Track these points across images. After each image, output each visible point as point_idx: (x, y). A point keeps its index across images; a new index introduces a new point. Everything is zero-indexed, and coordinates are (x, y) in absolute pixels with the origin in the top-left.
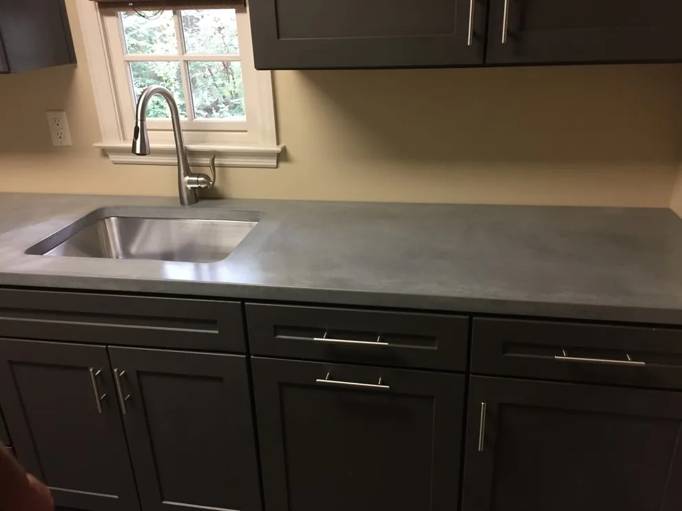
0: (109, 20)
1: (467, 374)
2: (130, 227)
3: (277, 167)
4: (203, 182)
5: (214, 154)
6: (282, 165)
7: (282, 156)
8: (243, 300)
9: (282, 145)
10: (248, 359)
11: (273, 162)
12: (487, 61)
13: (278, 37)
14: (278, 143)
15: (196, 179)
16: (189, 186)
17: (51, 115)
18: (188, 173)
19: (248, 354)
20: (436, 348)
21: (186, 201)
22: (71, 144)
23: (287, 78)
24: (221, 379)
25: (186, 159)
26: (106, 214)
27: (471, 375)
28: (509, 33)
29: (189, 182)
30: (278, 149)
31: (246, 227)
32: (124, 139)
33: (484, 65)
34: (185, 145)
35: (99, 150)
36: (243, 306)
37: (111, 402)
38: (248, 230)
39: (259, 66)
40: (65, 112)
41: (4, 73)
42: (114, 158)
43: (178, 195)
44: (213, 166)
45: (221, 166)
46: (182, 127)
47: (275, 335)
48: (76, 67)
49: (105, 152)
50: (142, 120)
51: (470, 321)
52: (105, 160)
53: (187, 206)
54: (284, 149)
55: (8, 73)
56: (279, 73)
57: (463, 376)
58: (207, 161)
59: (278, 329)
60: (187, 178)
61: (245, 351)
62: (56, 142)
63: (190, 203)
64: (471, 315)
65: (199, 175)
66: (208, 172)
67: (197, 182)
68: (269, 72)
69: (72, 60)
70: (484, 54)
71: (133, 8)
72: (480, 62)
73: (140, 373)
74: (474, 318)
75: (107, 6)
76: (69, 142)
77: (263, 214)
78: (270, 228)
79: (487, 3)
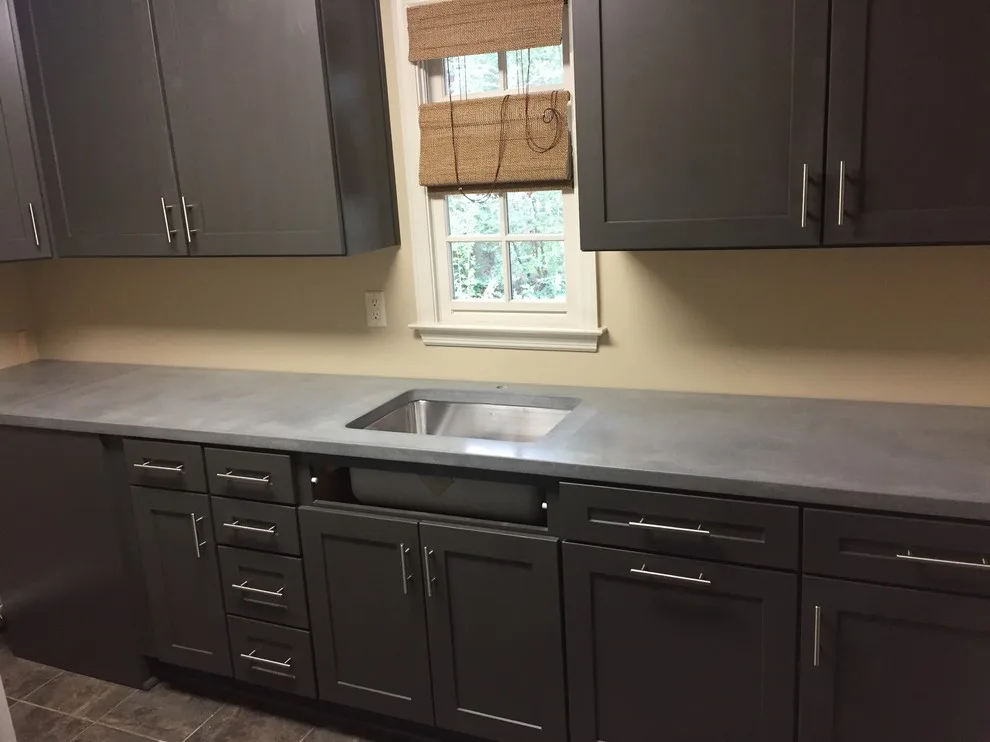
0: (436, 203)
1: (799, 574)
2: (437, 410)
3: (597, 351)
6: (603, 349)
7: (603, 340)
8: (558, 479)
9: (604, 327)
11: (593, 346)
12: (825, 242)
13: (606, 221)
14: (599, 326)
17: (368, 296)
20: (763, 542)
22: (385, 324)
23: (613, 259)
24: (527, 566)
26: (416, 397)
27: (804, 576)
28: (845, 213)
30: (599, 331)
31: (560, 415)
32: (438, 320)
33: (822, 245)
35: (412, 331)
36: (557, 484)
37: (417, 583)
38: (561, 418)
39: (584, 248)
40: (382, 295)
41: (342, 255)
42: (426, 339)
47: (590, 518)
48: (399, 248)
49: (418, 333)
51: (801, 512)
52: (417, 342)
54: (606, 332)
55: (346, 255)
56: (603, 254)
57: (795, 576)
59: (592, 512)
62: (372, 323)
64: (802, 505)
68: (594, 253)
69: (396, 241)
70: (821, 235)
71: (462, 192)
72: (817, 243)
73: (447, 553)
74: (805, 509)
75: (436, 190)
76: (383, 322)
77: (579, 401)
78: (586, 414)
79: (822, 185)
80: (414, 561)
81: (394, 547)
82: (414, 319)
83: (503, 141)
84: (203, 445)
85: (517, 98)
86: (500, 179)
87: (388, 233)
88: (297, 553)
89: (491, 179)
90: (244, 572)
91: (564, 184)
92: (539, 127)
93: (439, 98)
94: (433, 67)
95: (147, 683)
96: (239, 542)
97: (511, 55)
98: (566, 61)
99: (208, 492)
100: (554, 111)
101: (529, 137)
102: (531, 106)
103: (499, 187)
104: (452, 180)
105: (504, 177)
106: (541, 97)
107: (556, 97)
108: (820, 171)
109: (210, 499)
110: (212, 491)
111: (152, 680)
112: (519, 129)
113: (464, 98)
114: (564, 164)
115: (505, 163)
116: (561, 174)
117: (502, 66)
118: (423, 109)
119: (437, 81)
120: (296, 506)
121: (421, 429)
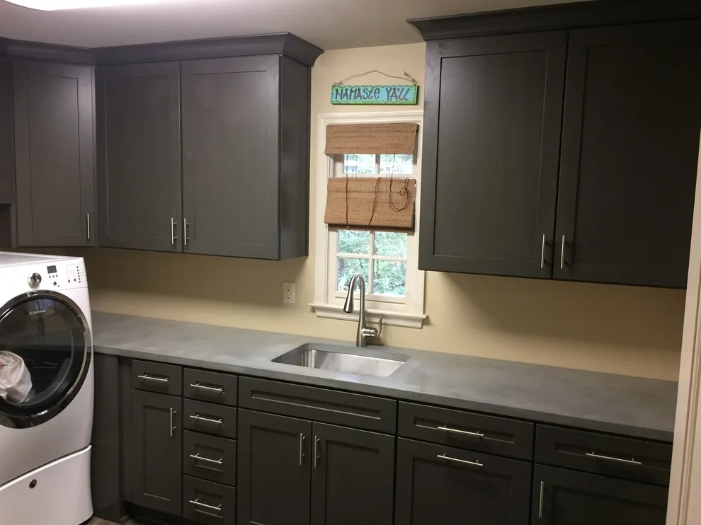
1: (533, 462)
2: (322, 356)
3: (422, 328)
4: (373, 333)
5: (382, 316)
6: (425, 327)
7: (426, 322)
8: (398, 399)
9: (426, 314)
10: (396, 439)
11: (419, 325)
12: (554, 277)
13: (434, 254)
14: (424, 313)
15: (369, 330)
16: (364, 335)
17: (286, 284)
18: (364, 327)
19: (396, 436)
20: (513, 442)
21: (360, 344)
23: (434, 276)
24: (377, 451)
25: (366, 319)
26: (310, 348)
27: (535, 464)
28: (565, 263)
29: (365, 332)
30: (424, 316)
31: (396, 364)
32: (327, 302)
33: (552, 279)
34: (365, 309)
35: (310, 308)
36: (397, 402)
37: (308, 458)
38: (397, 367)
39: (420, 269)
40: (294, 284)
41: (277, 260)
42: (318, 313)
43: (356, 341)
44: (381, 323)
45: (385, 324)
46: (366, 298)
47: (415, 424)
48: (307, 258)
49: (314, 309)
50: (352, 293)
51: (535, 425)
52: (313, 315)
53: (360, 347)
54: (428, 317)
55: (279, 260)
56: (428, 272)
57: (530, 464)
58: (377, 320)
59: (416, 420)
60: (364, 330)
61: (394, 432)
62: (286, 301)
63: (363, 346)
64: (535, 422)
65: (371, 329)
66: (377, 327)
67: (370, 333)
68: (423, 271)
69: (306, 254)
70: (552, 272)
71: (349, 229)
72: (550, 277)
73: (327, 441)
74: (537, 425)
75: (333, 226)
76: (293, 301)
77: (410, 357)
78: (414, 364)
79: (553, 246)
80: (308, 445)
81: (296, 435)
82: (312, 300)
83: (375, 203)
84: (184, 366)
85: (386, 180)
86: (373, 224)
87: (302, 249)
88: (235, 437)
89: (367, 224)
90: (198, 448)
91: (410, 230)
92: (396, 197)
93: (339, 175)
94: (338, 158)
95: (121, 519)
96: (199, 429)
97: (383, 157)
98: (415, 162)
99: (182, 396)
100: (406, 189)
101: (391, 203)
102: (393, 184)
103: (372, 228)
104: (344, 222)
105: (373, 223)
106: (399, 181)
107: (407, 184)
108: (552, 238)
109: (183, 401)
110: (185, 395)
111: (125, 517)
112: (385, 197)
113: (354, 176)
114: (410, 219)
115: (375, 215)
116: (409, 225)
117: (378, 161)
118: (330, 180)
119: (339, 165)
120: (237, 407)
121: (311, 367)
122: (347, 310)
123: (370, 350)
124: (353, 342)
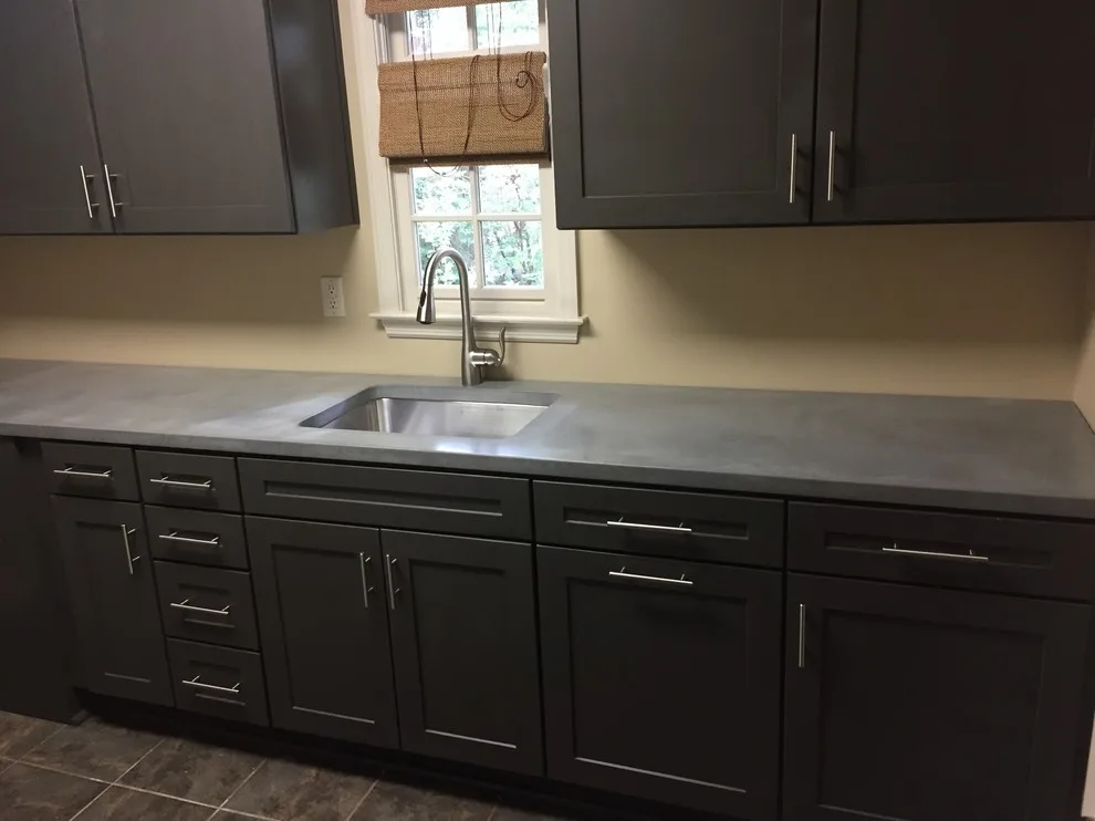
0: (400, 178)
1: (784, 570)
2: (402, 408)
3: (577, 343)
4: (490, 359)
5: (506, 326)
6: (584, 340)
7: (584, 330)
8: (532, 477)
9: (585, 316)
10: (534, 548)
11: (573, 336)
12: (815, 220)
13: (584, 195)
14: (580, 315)
15: (482, 354)
16: (474, 363)
17: (325, 282)
18: (473, 348)
19: (534, 543)
20: (746, 538)
21: (469, 380)
22: (343, 315)
23: (593, 238)
24: (500, 572)
25: (473, 331)
26: (378, 395)
27: (789, 573)
28: (835, 187)
29: (475, 359)
30: (580, 320)
31: (536, 410)
32: (404, 309)
33: (811, 224)
34: (472, 316)
35: (374, 322)
36: (531, 482)
37: (379, 595)
38: (536, 414)
39: (561, 226)
40: (340, 280)
41: (292, 233)
42: (390, 330)
43: (460, 375)
44: (503, 340)
45: (513, 341)
46: (470, 296)
47: (565, 519)
48: (359, 228)
49: (381, 324)
50: (430, 285)
51: (786, 504)
52: (380, 333)
53: (470, 387)
54: (587, 322)
55: (296, 233)
56: (584, 233)
57: (780, 573)
58: (495, 334)
59: (568, 512)
60: (472, 354)
61: (530, 538)
62: (328, 313)
63: (474, 383)
64: (786, 498)
65: (485, 351)
66: (497, 347)
67: (484, 359)
68: (573, 231)
69: (355, 220)
70: (810, 212)
71: (428, 165)
72: (807, 220)
73: (412, 562)
74: (790, 502)
75: (400, 162)
76: (341, 311)
77: (559, 396)
78: (564, 409)
79: (811, 157)
80: (376, 570)
81: (355, 556)
82: (376, 307)
83: (472, 106)
84: (134, 447)
85: (489, 59)
86: (470, 151)
87: (345, 209)
88: (245, 566)
89: (460, 151)
90: (185, 589)
91: (539, 157)
92: (510, 91)
93: (401, 57)
94: (393, 23)
95: (76, 718)
96: (178, 556)
97: (481, 9)
98: (541, 19)
99: (141, 500)
100: (528, 74)
101: (501, 103)
102: (503, 67)
103: (470, 159)
104: (417, 151)
105: (473, 149)
106: (513, 59)
107: (530, 58)
108: (810, 142)
109: (143, 508)
110: (145, 500)
111: (83, 713)
112: (489, 93)
113: (429, 58)
114: (540, 132)
115: (474, 131)
116: (538, 146)
117: (471, 22)
118: (382, 69)
119: (398, 38)
120: (242, 513)
121: (384, 429)
122: (423, 319)
123: (488, 390)
124: (457, 378)
